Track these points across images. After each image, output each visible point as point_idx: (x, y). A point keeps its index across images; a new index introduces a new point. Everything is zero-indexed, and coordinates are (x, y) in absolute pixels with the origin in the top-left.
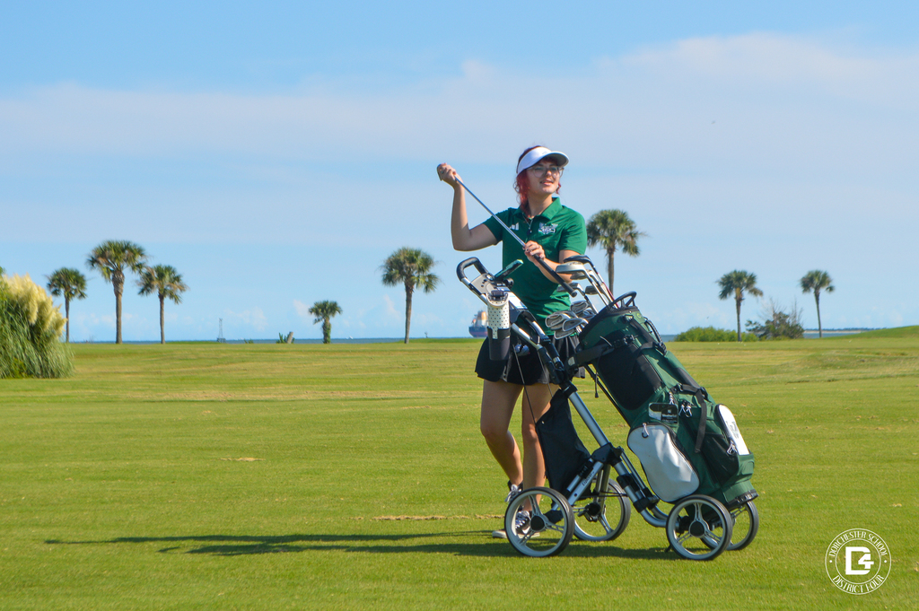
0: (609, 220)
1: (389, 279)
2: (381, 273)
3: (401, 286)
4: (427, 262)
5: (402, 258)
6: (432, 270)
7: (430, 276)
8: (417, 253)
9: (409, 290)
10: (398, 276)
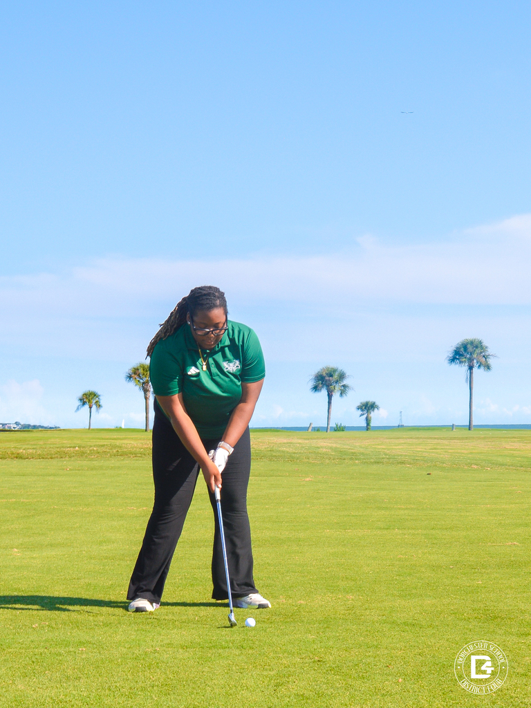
0: (469, 346)
1: (316, 388)
2: (311, 384)
3: (324, 392)
4: (342, 376)
5: (324, 374)
6: (345, 382)
7: (344, 386)
8: (335, 371)
9: (330, 396)
10: (320, 385)
